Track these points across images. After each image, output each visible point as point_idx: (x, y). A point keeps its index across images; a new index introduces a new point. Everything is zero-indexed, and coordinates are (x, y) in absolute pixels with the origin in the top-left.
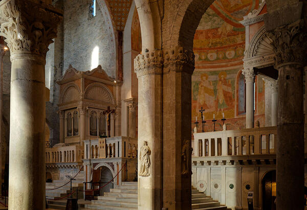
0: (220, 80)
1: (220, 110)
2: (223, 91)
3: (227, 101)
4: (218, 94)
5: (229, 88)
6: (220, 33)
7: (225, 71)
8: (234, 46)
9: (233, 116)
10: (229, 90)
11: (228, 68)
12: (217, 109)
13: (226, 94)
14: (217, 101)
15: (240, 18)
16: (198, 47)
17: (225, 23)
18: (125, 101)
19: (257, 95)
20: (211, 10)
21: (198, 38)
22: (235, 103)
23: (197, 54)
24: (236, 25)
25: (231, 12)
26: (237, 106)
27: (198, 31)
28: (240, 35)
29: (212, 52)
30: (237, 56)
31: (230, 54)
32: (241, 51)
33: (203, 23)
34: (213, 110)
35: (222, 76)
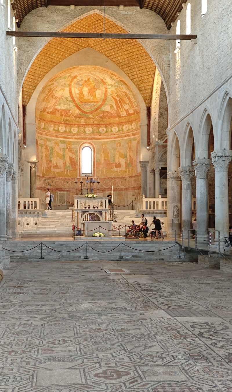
0: (67, 148)
1: (67, 171)
2: (70, 157)
3: (72, 164)
4: (65, 159)
5: (74, 155)
6: (70, 114)
7: (71, 142)
8: (78, 125)
9: (77, 175)
11: (73, 140)
13: (71, 159)
14: (65, 164)
15: (87, 108)
16: (54, 120)
17: (76, 108)
18: (28, 162)
19: (96, 164)
20: (70, 97)
21: (55, 114)
22: (78, 167)
23: (52, 126)
24: (83, 112)
25: (82, 102)
26: (80, 169)
27: (56, 109)
28: (84, 119)
29: (62, 126)
30: (79, 133)
31: (75, 130)
32: (83, 130)
33: (62, 105)
34: (62, 170)
35: (69, 146)
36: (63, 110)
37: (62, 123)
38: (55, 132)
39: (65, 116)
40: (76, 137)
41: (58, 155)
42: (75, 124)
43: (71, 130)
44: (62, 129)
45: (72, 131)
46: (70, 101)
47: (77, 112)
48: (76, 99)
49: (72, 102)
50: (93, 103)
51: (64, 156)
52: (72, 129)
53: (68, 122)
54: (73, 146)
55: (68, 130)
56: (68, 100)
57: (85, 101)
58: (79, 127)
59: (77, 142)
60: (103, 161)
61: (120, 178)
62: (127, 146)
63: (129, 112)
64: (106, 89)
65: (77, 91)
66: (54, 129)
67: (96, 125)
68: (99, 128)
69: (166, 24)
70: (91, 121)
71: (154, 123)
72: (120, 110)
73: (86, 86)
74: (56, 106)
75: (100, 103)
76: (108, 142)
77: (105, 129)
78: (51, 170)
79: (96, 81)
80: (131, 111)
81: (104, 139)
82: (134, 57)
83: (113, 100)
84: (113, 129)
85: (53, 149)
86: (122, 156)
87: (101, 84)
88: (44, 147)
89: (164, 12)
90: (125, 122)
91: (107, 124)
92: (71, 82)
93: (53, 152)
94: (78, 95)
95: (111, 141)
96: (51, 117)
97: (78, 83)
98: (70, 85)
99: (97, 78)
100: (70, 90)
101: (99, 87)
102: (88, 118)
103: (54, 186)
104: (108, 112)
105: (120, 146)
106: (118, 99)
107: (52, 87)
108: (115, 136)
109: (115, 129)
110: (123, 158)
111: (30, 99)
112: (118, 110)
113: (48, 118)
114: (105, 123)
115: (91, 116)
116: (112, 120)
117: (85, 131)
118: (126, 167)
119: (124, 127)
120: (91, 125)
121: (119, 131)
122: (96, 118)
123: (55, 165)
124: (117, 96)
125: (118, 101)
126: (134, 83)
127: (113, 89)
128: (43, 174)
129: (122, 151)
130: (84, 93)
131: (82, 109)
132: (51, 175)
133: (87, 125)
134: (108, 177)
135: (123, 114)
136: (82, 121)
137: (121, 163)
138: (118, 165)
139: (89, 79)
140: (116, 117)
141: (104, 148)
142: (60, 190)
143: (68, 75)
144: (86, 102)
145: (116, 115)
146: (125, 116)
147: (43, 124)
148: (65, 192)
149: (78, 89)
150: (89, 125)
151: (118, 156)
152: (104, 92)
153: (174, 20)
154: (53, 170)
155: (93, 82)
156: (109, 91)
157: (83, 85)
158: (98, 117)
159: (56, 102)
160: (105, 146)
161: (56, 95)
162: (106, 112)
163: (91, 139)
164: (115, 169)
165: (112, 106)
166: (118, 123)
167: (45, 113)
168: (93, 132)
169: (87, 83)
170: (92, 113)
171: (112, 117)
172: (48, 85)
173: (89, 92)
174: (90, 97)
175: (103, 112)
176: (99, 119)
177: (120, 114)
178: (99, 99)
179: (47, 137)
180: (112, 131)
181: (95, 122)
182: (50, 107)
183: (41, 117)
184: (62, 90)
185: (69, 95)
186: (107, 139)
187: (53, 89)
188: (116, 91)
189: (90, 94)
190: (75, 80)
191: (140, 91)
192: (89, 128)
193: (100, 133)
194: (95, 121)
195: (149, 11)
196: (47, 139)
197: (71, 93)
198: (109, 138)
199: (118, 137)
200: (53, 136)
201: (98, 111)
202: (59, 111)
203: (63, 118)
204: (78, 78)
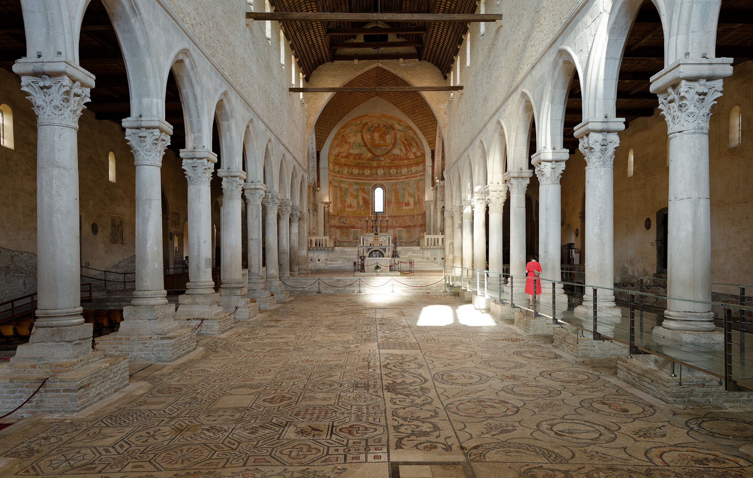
0: (360, 189)
1: (360, 210)
2: (363, 197)
3: (365, 204)
4: (359, 199)
6: (363, 157)
7: (364, 183)
8: (370, 167)
9: (369, 214)
10: (366, 196)
12: (358, 208)
13: (364, 199)
14: (358, 203)
15: (378, 152)
16: (348, 164)
17: (368, 152)
18: (322, 203)
19: (386, 203)
20: (362, 142)
21: (349, 158)
22: (370, 206)
23: (347, 169)
24: (374, 155)
25: (374, 147)
26: (372, 208)
27: (350, 154)
28: (376, 162)
29: (356, 169)
30: (371, 174)
31: (367, 172)
32: (375, 172)
33: (355, 149)
34: (356, 209)
35: (362, 186)
36: (357, 154)
37: (355, 166)
38: (349, 174)
39: (359, 159)
40: (369, 179)
41: (352, 195)
42: (368, 167)
44: (356, 171)
45: (365, 173)
46: (362, 146)
47: (370, 155)
48: (368, 144)
50: (384, 147)
51: (357, 197)
52: (365, 171)
53: (361, 165)
54: (366, 187)
55: (361, 172)
56: (360, 145)
58: (371, 169)
59: (370, 183)
60: (393, 200)
61: (409, 216)
62: (415, 186)
63: (416, 155)
64: (395, 134)
65: (369, 137)
66: (348, 172)
67: (387, 167)
68: (390, 170)
69: (443, 74)
70: (383, 163)
71: (438, 165)
73: (377, 132)
74: (349, 150)
75: (391, 147)
76: (398, 182)
77: (395, 170)
78: (345, 209)
79: (386, 127)
80: (419, 154)
81: (394, 179)
82: (418, 104)
83: (402, 144)
84: (403, 170)
85: (347, 190)
86: (411, 195)
87: (390, 130)
88: (338, 189)
89: (440, 63)
90: (414, 164)
91: (397, 166)
92: (363, 128)
93: (347, 193)
94: (370, 140)
95: (401, 182)
96: (345, 161)
97: (369, 130)
98: (361, 131)
99: (387, 125)
100: (362, 136)
101: (389, 132)
102: (380, 160)
103: (347, 224)
104: (398, 155)
106: (406, 143)
107: (344, 133)
108: (404, 177)
109: (404, 171)
110: (412, 197)
111: (323, 145)
112: (407, 153)
113: (342, 162)
114: (395, 165)
115: (382, 159)
116: (401, 163)
117: (377, 173)
118: (415, 205)
119: (413, 169)
120: (382, 167)
121: (408, 172)
123: (349, 204)
124: (406, 140)
126: (419, 128)
127: (402, 134)
128: (338, 213)
129: (411, 192)
130: (375, 138)
131: (374, 152)
132: (345, 214)
133: (378, 167)
134: (399, 214)
135: (412, 156)
136: (374, 164)
137: (410, 201)
138: (408, 204)
139: (379, 125)
140: (405, 159)
141: (394, 188)
142: (353, 227)
143: (359, 122)
144: (377, 146)
145: (405, 157)
146: (413, 159)
147: (338, 167)
148: (359, 230)
149: (369, 135)
150: (381, 167)
151: (407, 196)
152: (393, 137)
153: (449, 71)
154: (347, 209)
155: (383, 128)
156: (398, 136)
157: (374, 131)
158: (388, 160)
159: (350, 147)
160: (396, 187)
161: (349, 141)
162: (396, 155)
163: (383, 180)
164: (405, 208)
165: (401, 150)
166: (407, 165)
167: (339, 157)
168: (385, 173)
169: (377, 130)
170: (383, 156)
171: (401, 159)
172: (341, 131)
173: (380, 136)
174: (381, 142)
175: (394, 155)
176: (390, 161)
177: (409, 157)
178: (389, 144)
179: (341, 179)
180: (401, 172)
181: (386, 164)
182: (344, 152)
183: (335, 161)
184: (355, 136)
185: (361, 140)
186: (397, 179)
187: (345, 136)
188: (404, 136)
189: (380, 139)
190: (366, 126)
191: (425, 136)
192: (380, 170)
193: (391, 174)
195: (427, 62)
196: (342, 181)
197: (363, 138)
198: (399, 179)
199: (407, 178)
200: (347, 178)
201: (389, 154)
202: (352, 155)
203: (356, 161)
204: (369, 124)
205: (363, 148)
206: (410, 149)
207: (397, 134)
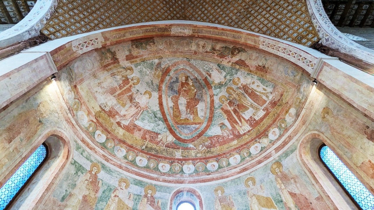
0: (146, 196)
6: (159, 140)
8: (170, 159)
11: (159, 183)
15: (185, 133)
16: (130, 143)
17: (168, 132)
20: (159, 112)
21: (133, 133)
23: (124, 150)
24: (178, 139)
25: (178, 124)
27: (135, 126)
28: (180, 150)
29: (143, 157)
30: (171, 173)
31: (164, 167)
32: (178, 167)
33: (146, 121)
35: (150, 192)
36: (148, 131)
37: (142, 151)
38: (127, 162)
39: (151, 141)
40: (167, 178)
42: (166, 158)
43: (157, 165)
44: (142, 161)
45: (160, 168)
46: (160, 119)
47: (171, 138)
48: (168, 118)
49: (163, 122)
50: (194, 126)
52: (161, 165)
53: (153, 153)
54: (158, 195)
55: (152, 165)
56: (156, 117)
57: (183, 122)
58: (172, 163)
59: (168, 187)
62: (272, 176)
63: (255, 120)
64: (212, 96)
66: (125, 157)
67: (200, 159)
68: (206, 164)
70: (193, 154)
72: (237, 126)
73: (183, 96)
74: (136, 119)
75: (204, 125)
76: (226, 183)
79: (198, 84)
81: (217, 179)
83: (224, 114)
86: (266, 203)
87: (204, 91)
90: (253, 140)
91: (219, 155)
92: (162, 81)
94: (172, 111)
95: (232, 181)
96: (124, 135)
97: (171, 88)
98: (159, 89)
99: (199, 78)
100: (160, 98)
101: (202, 96)
102: (187, 148)
104: (218, 136)
105: (254, 183)
108: (237, 170)
109: (235, 159)
110: (272, 206)
112: (234, 127)
113: (118, 133)
114: (215, 154)
115: (191, 145)
116: (225, 148)
117: (182, 171)
120: (193, 160)
121: (243, 159)
122: (200, 148)
124: (231, 103)
125: (232, 113)
127: (223, 92)
131: (178, 134)
133: (184, 160)
136: (178, 154)
139: (187, 78)
140: (233, 140)
141: (220, 195)
144: (183, 124)
145: (232, 136)
146: (249, 131)
147: (104, 136)
149: (172, 99)
150: (189, 160)
152: (209, 105)
155: (193, 86)
156: (217, 101)
157: (179, 92)
158: (202, 147)
160: (223, 192)
161: (137, 100)
162: (215, 136)
163: (194, 182)
165: (222, 125)
166: (237, 148)
167: (113, 120)
168: (196, 170)
169: (184, 88)
170: (192, 140)
171: (225, 141)
174: (189, 115)
175: (211, 138)
176: (204, 149)
177: (238, 132)
178: (202, 118)
179: (105, 162)
180: (229, 164)
181: (199, 155)
182: (125, 116)
185: (158, 108)
186: (222, 178)
188: (227, 95)
189: (189, 110)
190: (168, 78)
192: (188, 164)
193: (208, 171)
194: (198, 153)
197: (161, 104)
198: (227, 177)
199: (245, 169)
200: (120, 167)
201: (203, 137)
202: (140, 130)
203: (146, 143)
204: (172, 73)
205: (160, 122)
206: (239, 117)
207: (215, 98)
